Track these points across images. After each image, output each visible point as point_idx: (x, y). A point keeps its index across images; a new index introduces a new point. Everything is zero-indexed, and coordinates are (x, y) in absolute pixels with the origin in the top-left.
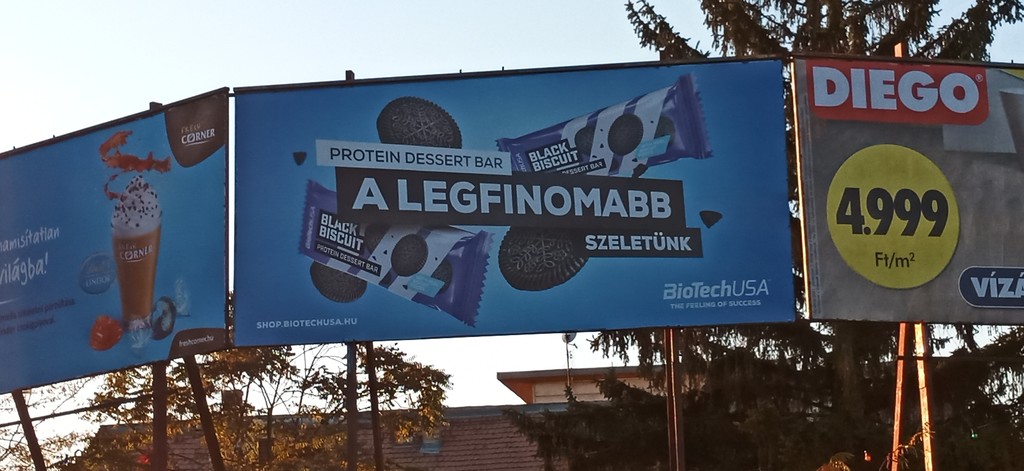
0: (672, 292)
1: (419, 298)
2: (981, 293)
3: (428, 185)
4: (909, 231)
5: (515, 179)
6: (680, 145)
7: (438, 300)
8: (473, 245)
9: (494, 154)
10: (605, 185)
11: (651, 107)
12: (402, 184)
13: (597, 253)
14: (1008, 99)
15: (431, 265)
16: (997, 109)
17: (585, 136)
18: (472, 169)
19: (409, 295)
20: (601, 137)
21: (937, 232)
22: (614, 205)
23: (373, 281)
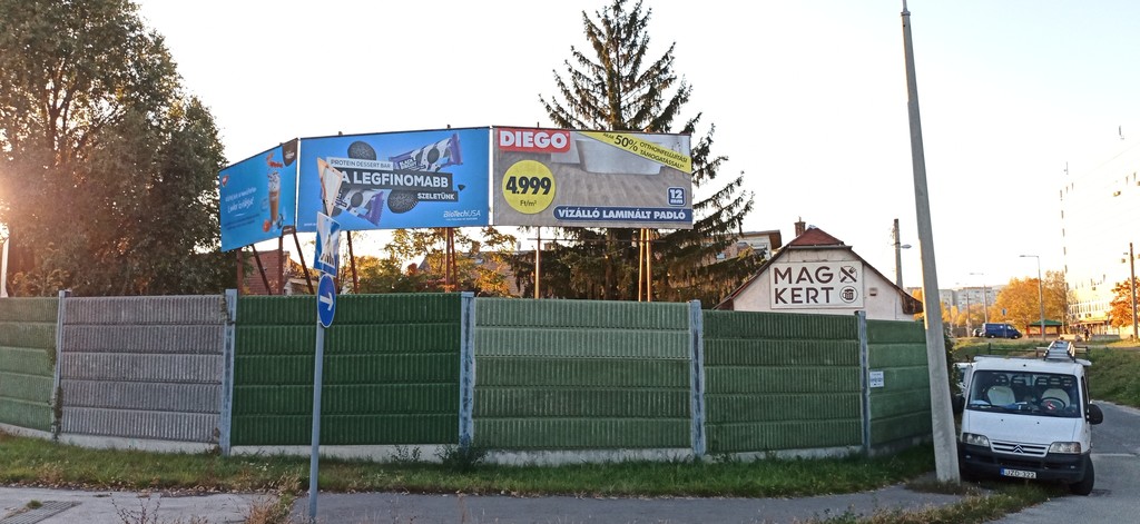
0: (447, 214)
1: (360, 215)
2: (562, 215)
3: (364, 174)
4: (535, 193)
5: (395, 172)
6: (452, 160)
7: (366, 216)
8: (378, 196)
9: (387, 163)
10: (425, 175)
11: (443, 146)
12: (355, 173)
13: (422, 200)
14: (578, 143)
15: (364, 204)
16: (574, 147)
17: (419, 156)
18: (380, 168)
19: (356, 214)
20: (425, 157)
21: (546, 193)
22: (428, 182)
23: (344, 209)
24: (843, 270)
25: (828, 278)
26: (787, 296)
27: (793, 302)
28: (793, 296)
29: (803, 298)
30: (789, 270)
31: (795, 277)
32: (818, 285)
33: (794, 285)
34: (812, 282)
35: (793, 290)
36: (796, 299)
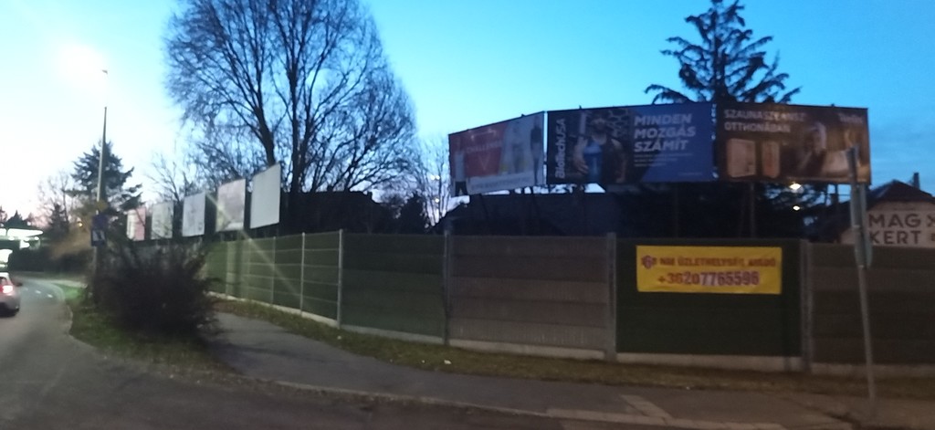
24: (929, 217)
25: (914, 224)
26: (880, 238)
27: (886, 242)
28: (886, 237)
29: (894, 239)
30: (882, 218)
31: (887, 223)
32: (907, 229)
33: (887, 229)
34: (901, 225)
35: (886, 233)
36: (889, 240)
